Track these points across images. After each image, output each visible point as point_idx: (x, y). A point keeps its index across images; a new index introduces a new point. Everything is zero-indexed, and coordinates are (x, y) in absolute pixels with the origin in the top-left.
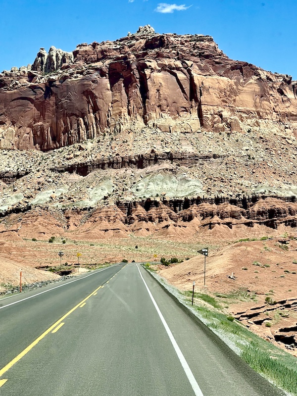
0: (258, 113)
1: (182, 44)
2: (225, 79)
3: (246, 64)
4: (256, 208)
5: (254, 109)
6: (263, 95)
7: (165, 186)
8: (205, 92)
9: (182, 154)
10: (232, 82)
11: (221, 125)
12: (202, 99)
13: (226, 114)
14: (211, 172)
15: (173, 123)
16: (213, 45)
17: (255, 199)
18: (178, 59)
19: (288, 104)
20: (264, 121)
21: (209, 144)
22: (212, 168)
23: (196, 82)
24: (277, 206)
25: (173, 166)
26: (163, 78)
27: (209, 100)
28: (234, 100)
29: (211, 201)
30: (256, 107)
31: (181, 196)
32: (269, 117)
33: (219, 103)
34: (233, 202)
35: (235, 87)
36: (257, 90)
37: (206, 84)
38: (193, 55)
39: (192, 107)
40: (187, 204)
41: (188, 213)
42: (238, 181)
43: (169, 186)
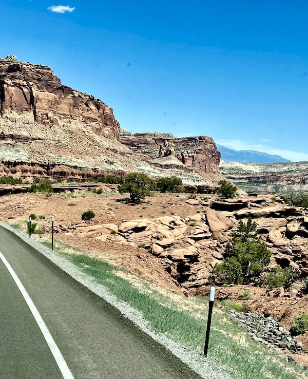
0: (71, 116)
1: (30, 70)
2: (52, 94)
3: (66, 87)
4: (53, 170)
5: (69, 113)
6: (75, 105)
7: (6, 153)
8: (39, 101)
9: (19, 136)
10: (57, 97)
11: (46, 121)
12: (37, 105)
13: (50, 115)
14: (35, 148)
15: (18, 117)
16: (50, 72)
17: (54, 165)
18: (25, 80)
19: (90, 112)
20: (74, 121)
21: (37, 131)
22: (36, 145)
23: (34, 95)
24: (65, 170)
25: (13, 142)
26: (14, 91)
27: (41, 106)
28: (57, 107)
29: (29, 164)
30: (70, 112)
31: (13, 160)
32: (78, 118)
33: (47, 108)
34: (42, 166)
35: (58, 100)
36: (72, 103)
37: (40, 97)
38: (34, 79)
39: (30, 109)
40: (15, 164)
41: (15, 169)
42: (49, 155)
43: (8, 153)
